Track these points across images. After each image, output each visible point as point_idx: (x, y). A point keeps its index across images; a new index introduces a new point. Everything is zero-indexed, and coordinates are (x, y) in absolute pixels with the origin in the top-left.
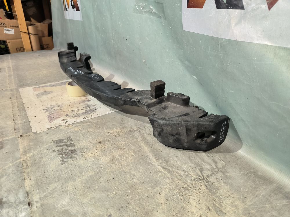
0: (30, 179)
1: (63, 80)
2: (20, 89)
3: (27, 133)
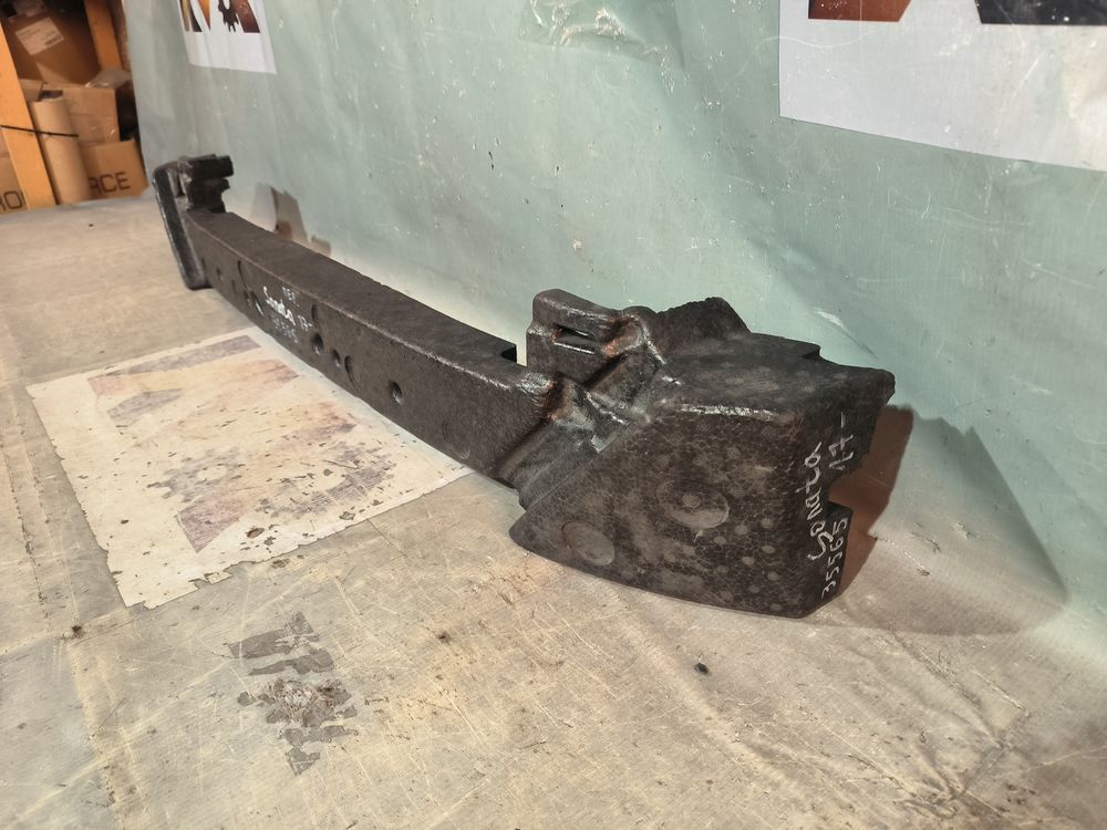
1: (215, 333)
2: (33, 390)
3: (99, 615)
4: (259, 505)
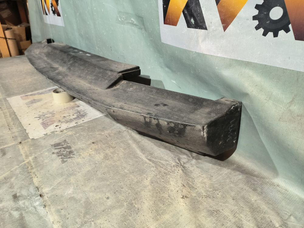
0: (37, 177)
1: (50, 87)
2: (8, 99)
3: (25, 140)
4: (58, 121)
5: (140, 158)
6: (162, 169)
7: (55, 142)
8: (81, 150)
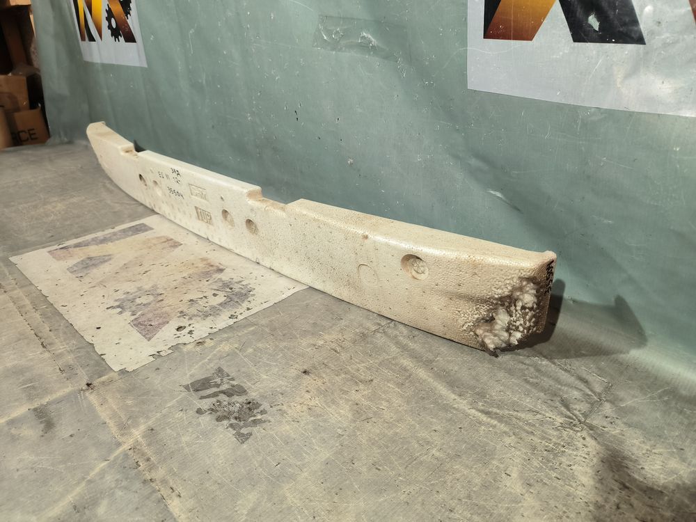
0: (179, 496)
1: (123, 222)
2: (13, 259)
3: (100, 377)
4: (179, 314)
5: (454, 408)
6: (532, 437)
7: (191, 376)
8: (281, 396)
